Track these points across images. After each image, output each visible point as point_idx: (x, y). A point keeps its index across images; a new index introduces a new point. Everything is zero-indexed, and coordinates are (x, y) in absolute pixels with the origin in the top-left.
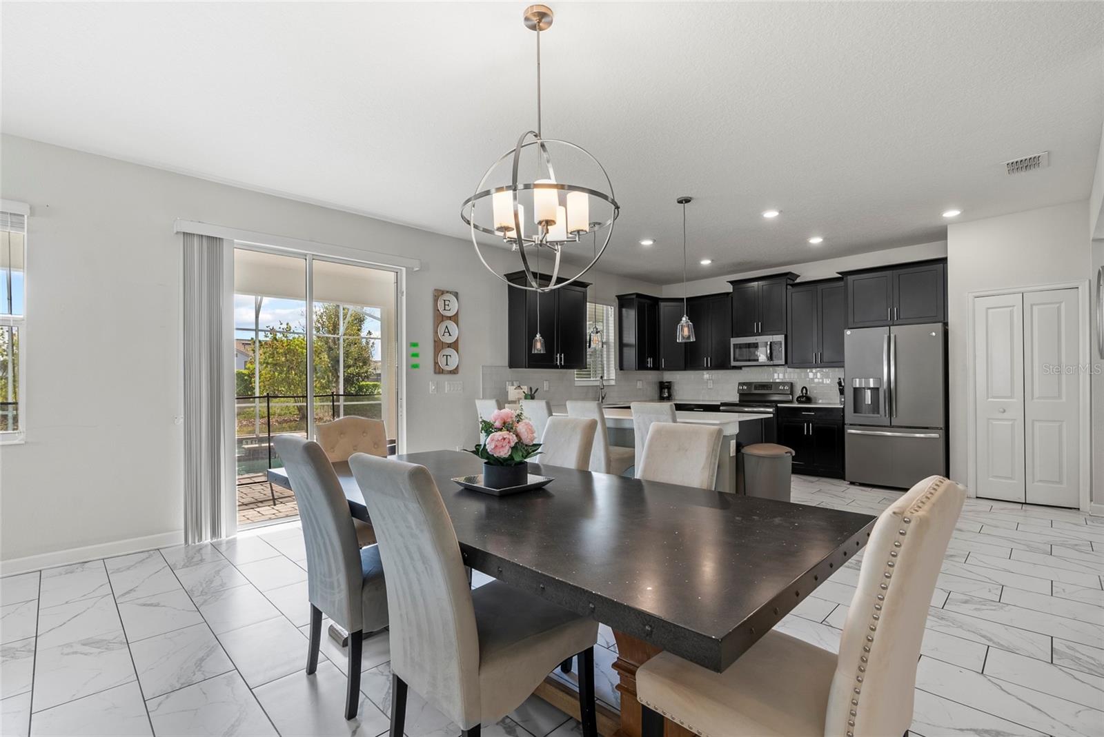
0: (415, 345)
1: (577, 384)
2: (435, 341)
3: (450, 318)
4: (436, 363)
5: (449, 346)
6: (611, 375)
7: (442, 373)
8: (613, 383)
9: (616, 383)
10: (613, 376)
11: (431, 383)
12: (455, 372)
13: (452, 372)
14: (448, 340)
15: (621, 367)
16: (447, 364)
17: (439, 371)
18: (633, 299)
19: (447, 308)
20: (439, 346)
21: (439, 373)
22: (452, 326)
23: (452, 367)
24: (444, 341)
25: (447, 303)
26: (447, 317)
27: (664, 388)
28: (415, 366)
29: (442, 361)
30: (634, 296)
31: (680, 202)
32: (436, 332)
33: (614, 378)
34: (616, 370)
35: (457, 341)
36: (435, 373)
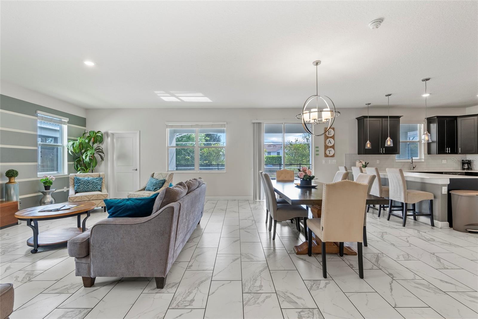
0: (318, 147)
1: (397, 161)
2: (325, 146)
3: (331, 137)
4: (325, 153)
5: (331, 147)
6: (422, 157)
7: (328, 157)
8: (423, 160)
9: (425, 161)
10: (423, 157)
11: (324, 160)
12: (333, 156)
13: (331, 156)
14: (330, 145)
15: (429, 152)
16: (330, 154)
17: (326, 156)
18: (435, 119)
19: (330, 134)
20: (326, 147)
21: (327, 157)
22: (332, 140)
23: (332, 154)
24: (328, 145)
25: (329, 132)
26: (330, 137)
27: (465, 164)
28: (317, 155)
29: (327, 152)
30: (436, 117)
31: (423, 80)
32: (325, 143)
33: (424, 158)
34: (425, 154)
35: (334, 145)
36: (325, 157)
